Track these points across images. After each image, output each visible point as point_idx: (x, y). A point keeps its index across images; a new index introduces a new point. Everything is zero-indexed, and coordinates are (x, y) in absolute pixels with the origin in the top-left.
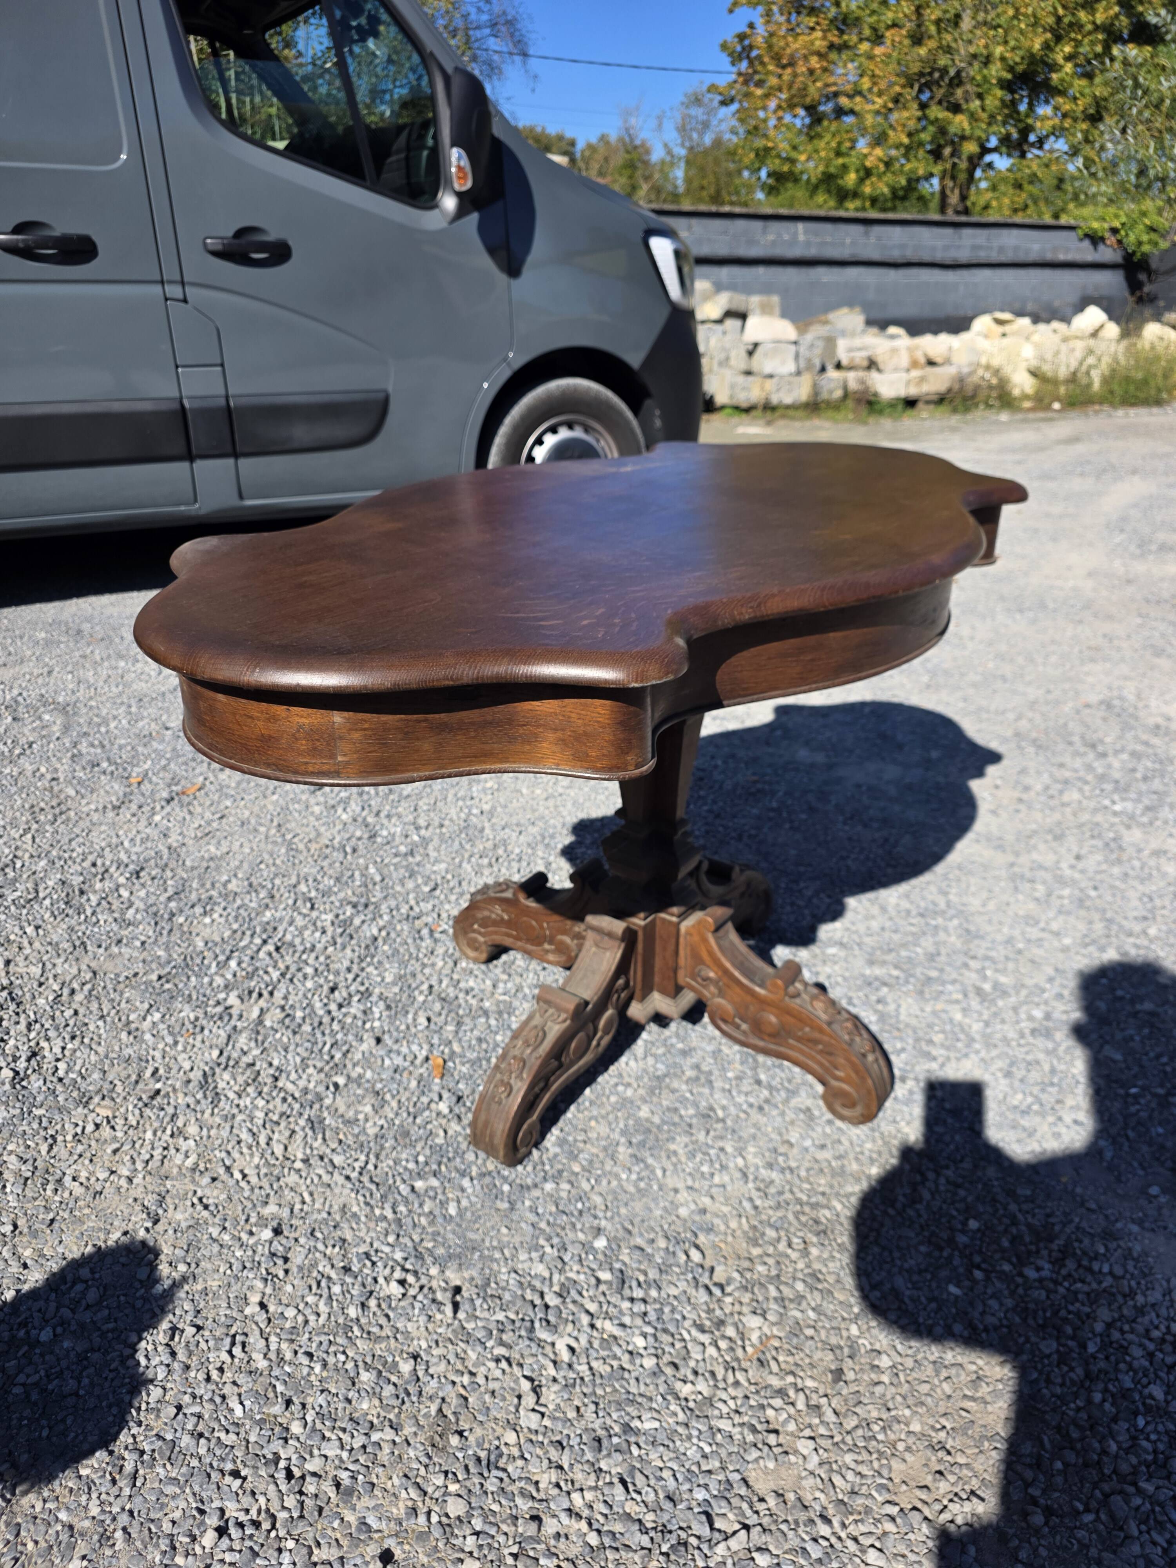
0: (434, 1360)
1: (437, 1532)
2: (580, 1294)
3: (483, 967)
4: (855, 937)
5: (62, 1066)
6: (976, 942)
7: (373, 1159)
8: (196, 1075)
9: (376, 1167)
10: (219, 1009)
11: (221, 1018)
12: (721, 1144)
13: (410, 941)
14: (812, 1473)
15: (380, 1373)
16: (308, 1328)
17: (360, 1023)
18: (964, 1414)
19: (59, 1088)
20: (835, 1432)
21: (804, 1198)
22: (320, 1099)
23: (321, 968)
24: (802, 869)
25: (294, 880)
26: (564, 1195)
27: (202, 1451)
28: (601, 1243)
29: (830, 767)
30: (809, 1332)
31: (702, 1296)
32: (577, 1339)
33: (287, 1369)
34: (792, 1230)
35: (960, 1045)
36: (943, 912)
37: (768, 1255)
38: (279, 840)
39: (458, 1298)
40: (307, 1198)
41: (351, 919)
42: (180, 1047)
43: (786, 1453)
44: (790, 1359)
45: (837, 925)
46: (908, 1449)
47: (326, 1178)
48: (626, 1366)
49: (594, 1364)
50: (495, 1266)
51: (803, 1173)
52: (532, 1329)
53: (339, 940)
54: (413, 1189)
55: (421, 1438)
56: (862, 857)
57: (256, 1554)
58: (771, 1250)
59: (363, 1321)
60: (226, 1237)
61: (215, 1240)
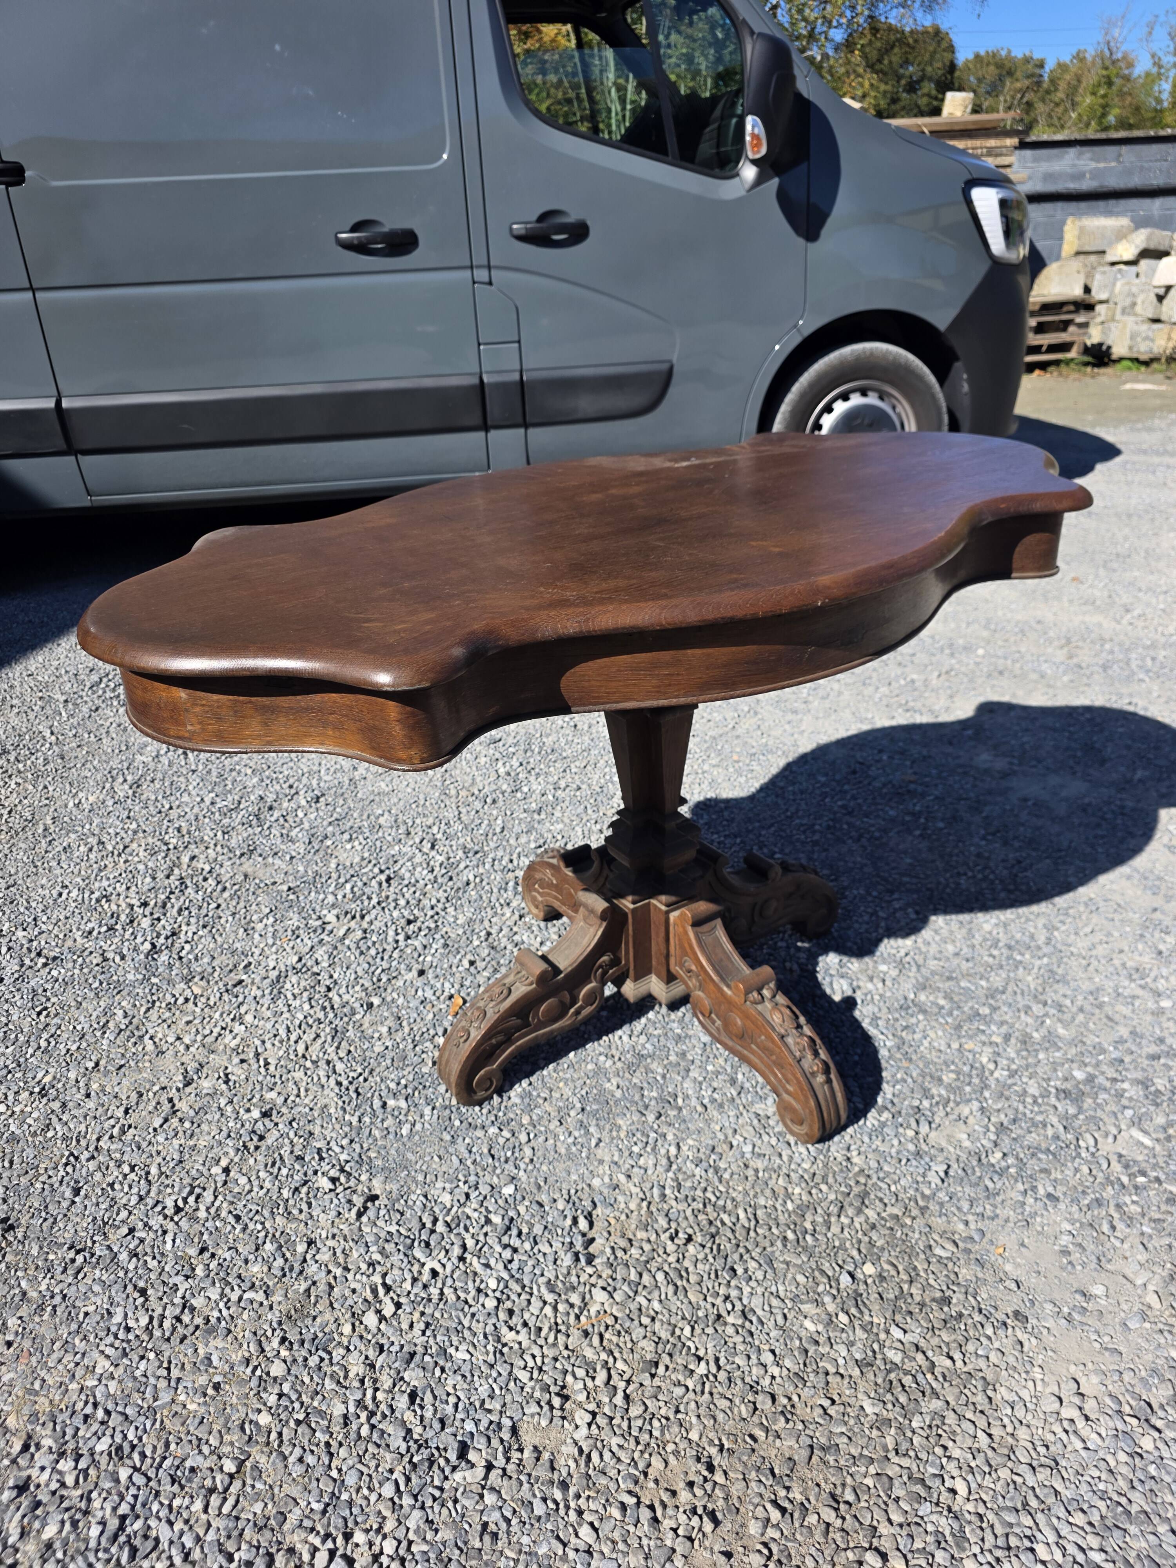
0: (325, 1249)
1: (254, 1383)
2: (466, 1229)
3: (542, 924)
4: (920, 959)
5: (187, 947)
6: (1056, 986)
7: (366, 1074)
8: (273, 974)
9: (365, 1080)
10: (319, 923)
11: (315, 931)
12: (664, 1129)
13: (495, 890)
14: (576, 1443)
15: (281, 1247)
16: (249, 1197)
17: (416, 955)
18: (748, 1439)
19: (178, 964)
20: (618, 1415)
21: (713, 1199)
22: (353, 1013)
23: (413, 902)
24: (906, 879)
25: (430, 821)
26: (501, 1141)
27: (131, 1267)
28: (508, 1190)
29: (1004, 775)
30: (645, 1320)
31: (567, 1260)
32: (444, 1266)
33: (218, 1224)
34: (684, 1224)
35: (968, 1089)
36: (1039, 948)
37: (649, 1241)
38: (439, 784)
39: (369, 1204)
40: (303, 1093)
41: (459, 862)
42: (274, 949)
43: (564, 1418)
44: (615, 1339)
45: (908, 943)
46: (676, 1453)
47: (324, 1080)
48: (470, 1301)
49: (446, 1290)
50: (413, 1187)
51: (726, 1176)
52: (411, 1247)
53: (440, 880)
54: (384, 1106)
55: (283, 1308)
56: (980, 876)
57: (125, 1354)
58: (653, 1238)
59: (291, 1202)
60: (229, 1109)
61: (219, 1108)
